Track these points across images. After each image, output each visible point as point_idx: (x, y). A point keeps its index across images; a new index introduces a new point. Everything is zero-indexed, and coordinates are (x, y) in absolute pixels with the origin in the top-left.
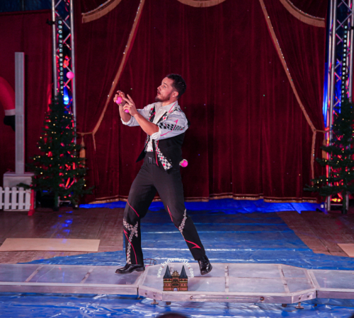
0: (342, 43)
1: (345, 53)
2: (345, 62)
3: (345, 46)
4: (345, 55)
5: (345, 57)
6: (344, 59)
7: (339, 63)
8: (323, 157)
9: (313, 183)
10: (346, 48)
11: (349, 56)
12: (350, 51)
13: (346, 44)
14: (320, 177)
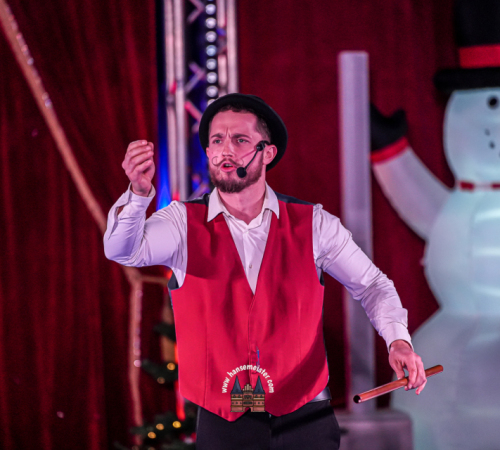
0: (205, 16)
1: (215, 43)
2: (216, 70)
3: (211, 22)
4: (211, 51)
5: (215, 57)
6: (211, 64)
7: (199, 74)
8: (167, 356)
9: (138, 440)
10: (215, 29)
11: (225, 53)
12: (225, 39)
13: (214, 16)
14: (158, 417)
